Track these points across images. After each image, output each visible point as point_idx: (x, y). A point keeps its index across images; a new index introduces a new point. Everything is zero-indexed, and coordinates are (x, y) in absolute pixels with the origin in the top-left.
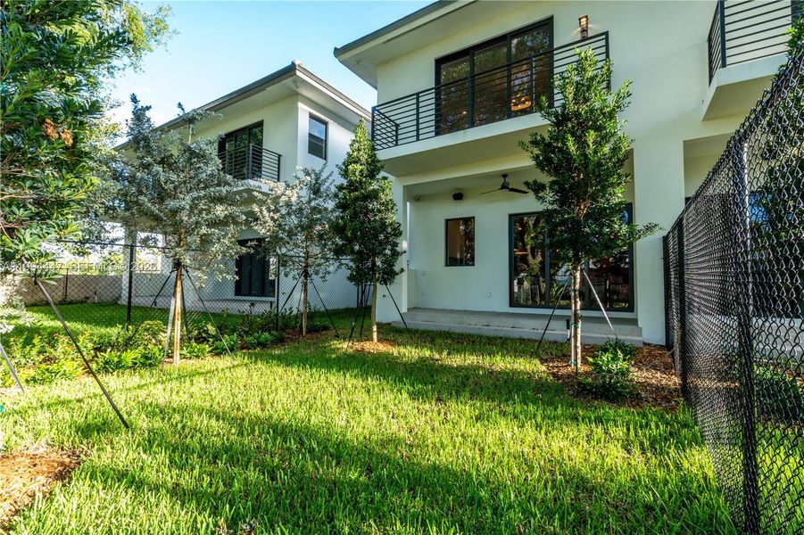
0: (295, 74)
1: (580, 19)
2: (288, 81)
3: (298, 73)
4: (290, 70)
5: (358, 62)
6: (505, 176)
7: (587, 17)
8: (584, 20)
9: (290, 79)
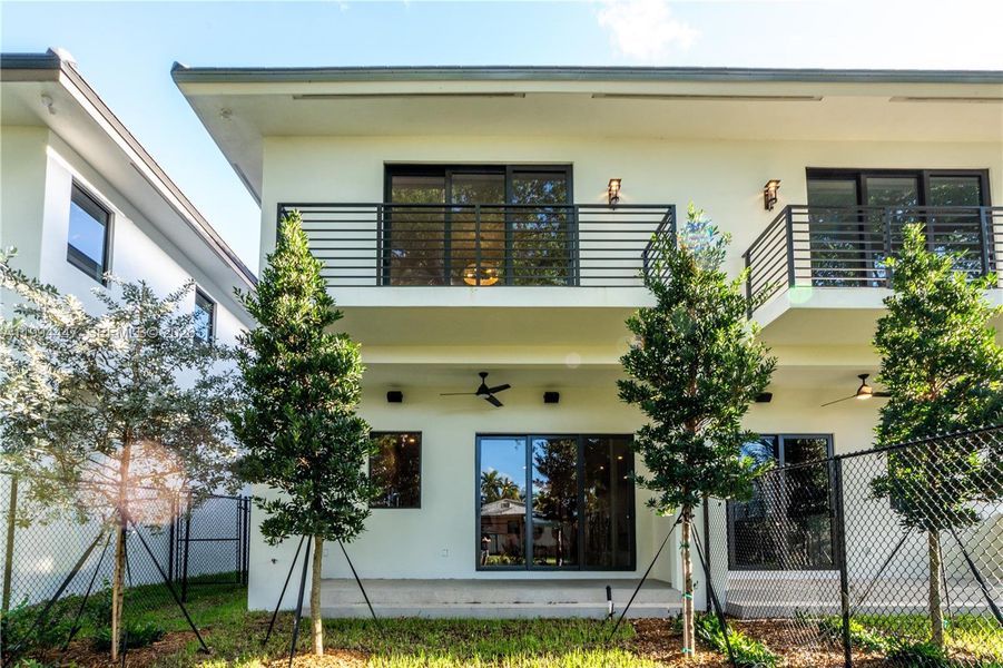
0: (56, 80)
1: (611, 181)
2: (29, 90)
3: (62, 78)
4: (44, 65)
5: (226, 113)
6: (483, 375)
7: (619, 181)
8: (615, 184)
9: (37, 87)
